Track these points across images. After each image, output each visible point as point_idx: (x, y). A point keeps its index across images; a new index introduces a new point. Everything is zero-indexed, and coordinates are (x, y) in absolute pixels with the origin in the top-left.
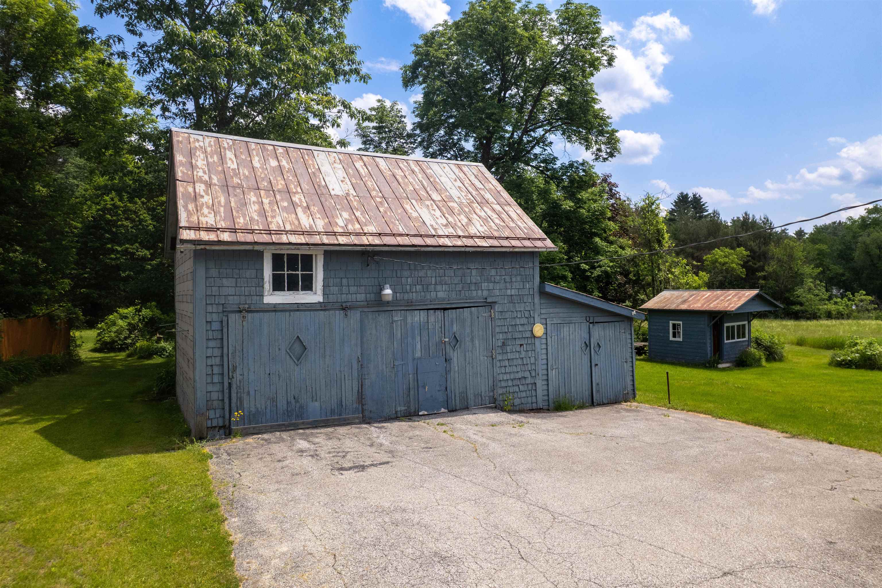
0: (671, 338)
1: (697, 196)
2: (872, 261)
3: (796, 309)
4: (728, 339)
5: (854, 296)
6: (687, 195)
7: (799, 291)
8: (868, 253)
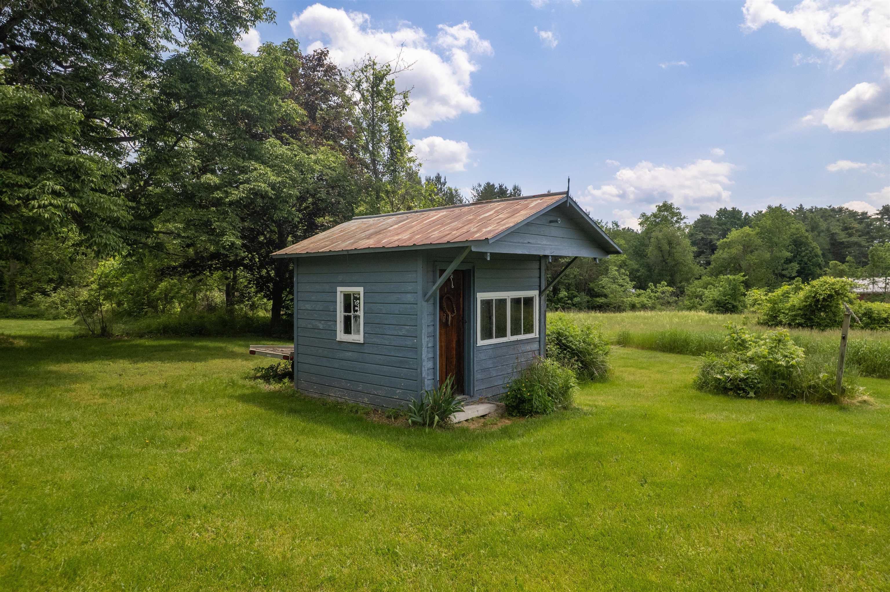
0: (341, 336)
1: (504, 187)
2: (663, 256)
3: (601, 301)
4: (487, 334)
5: (656, 287)
6: (493, 185)
7: (604, 280)
8: (660, 249)
